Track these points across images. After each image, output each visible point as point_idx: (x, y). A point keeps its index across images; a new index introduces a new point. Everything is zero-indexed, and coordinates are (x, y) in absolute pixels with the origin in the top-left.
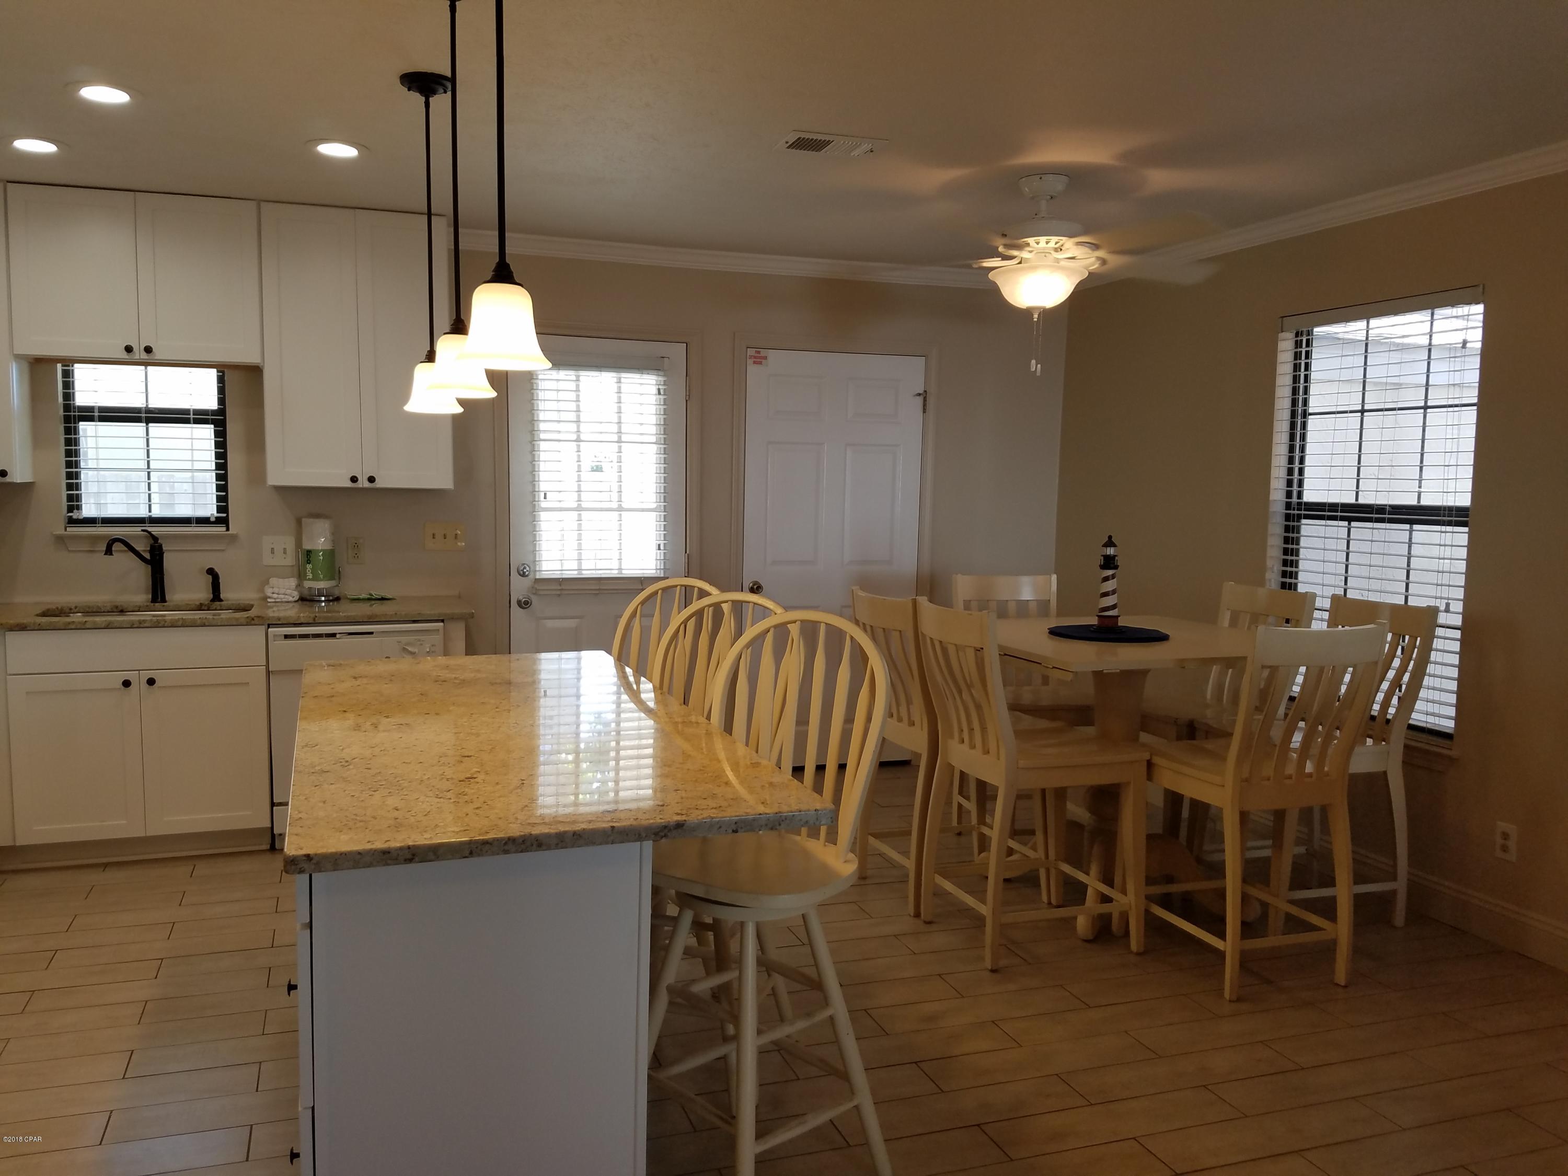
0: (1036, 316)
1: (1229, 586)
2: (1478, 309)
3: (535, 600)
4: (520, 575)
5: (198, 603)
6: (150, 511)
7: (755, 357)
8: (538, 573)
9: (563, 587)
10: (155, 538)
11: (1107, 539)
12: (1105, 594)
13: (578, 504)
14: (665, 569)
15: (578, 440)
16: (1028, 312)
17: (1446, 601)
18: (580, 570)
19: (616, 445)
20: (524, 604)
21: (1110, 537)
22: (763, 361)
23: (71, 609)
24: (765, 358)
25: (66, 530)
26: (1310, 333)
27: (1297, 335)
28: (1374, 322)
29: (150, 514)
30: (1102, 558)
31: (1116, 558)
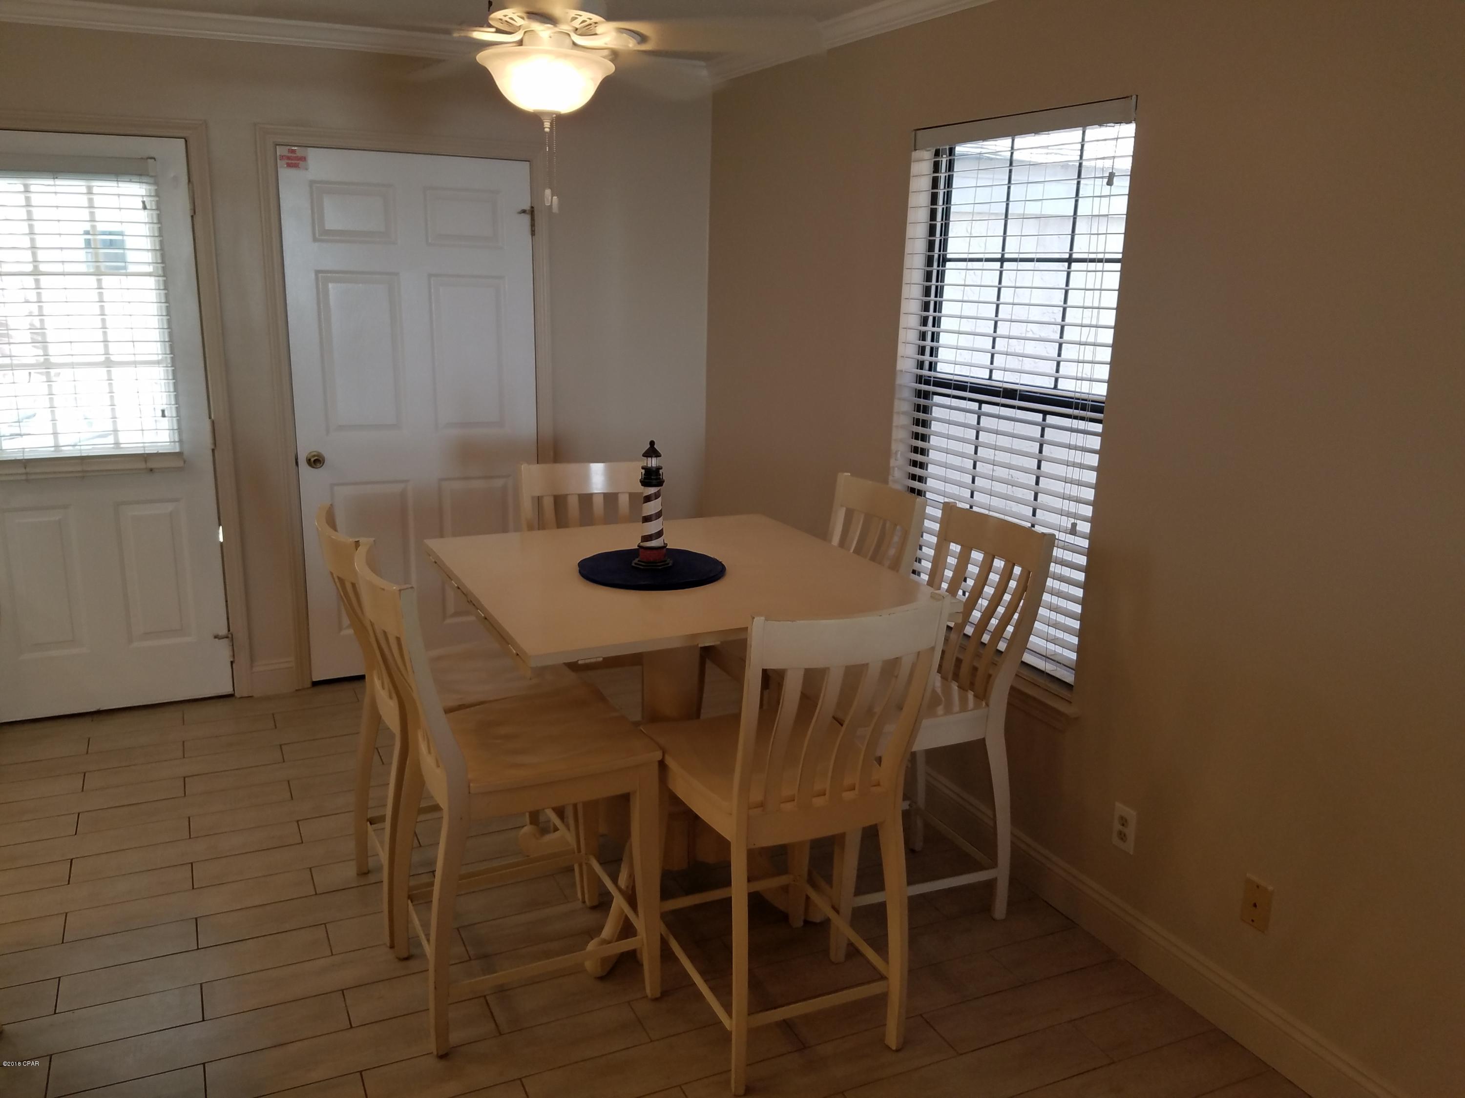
0: (547, 125)
1: (844, 477)
2: (1129, 130)
7: (289, 158)
9: (28, 470)
11: (649, 446)
12: (647, 519)
13: (44, 359)
14: (181, 441)
15: (36, 273)
16: (535, 118)
17: (1072, 520)
18: (57, 446)
19: (94, 278)
21: (652, 443)
22: (301, 163)
24: (304, 159)
26: (951, 151)
27: (937, 153)
28: (1022, 141)
30: (643, 471)
31: (661, 471)
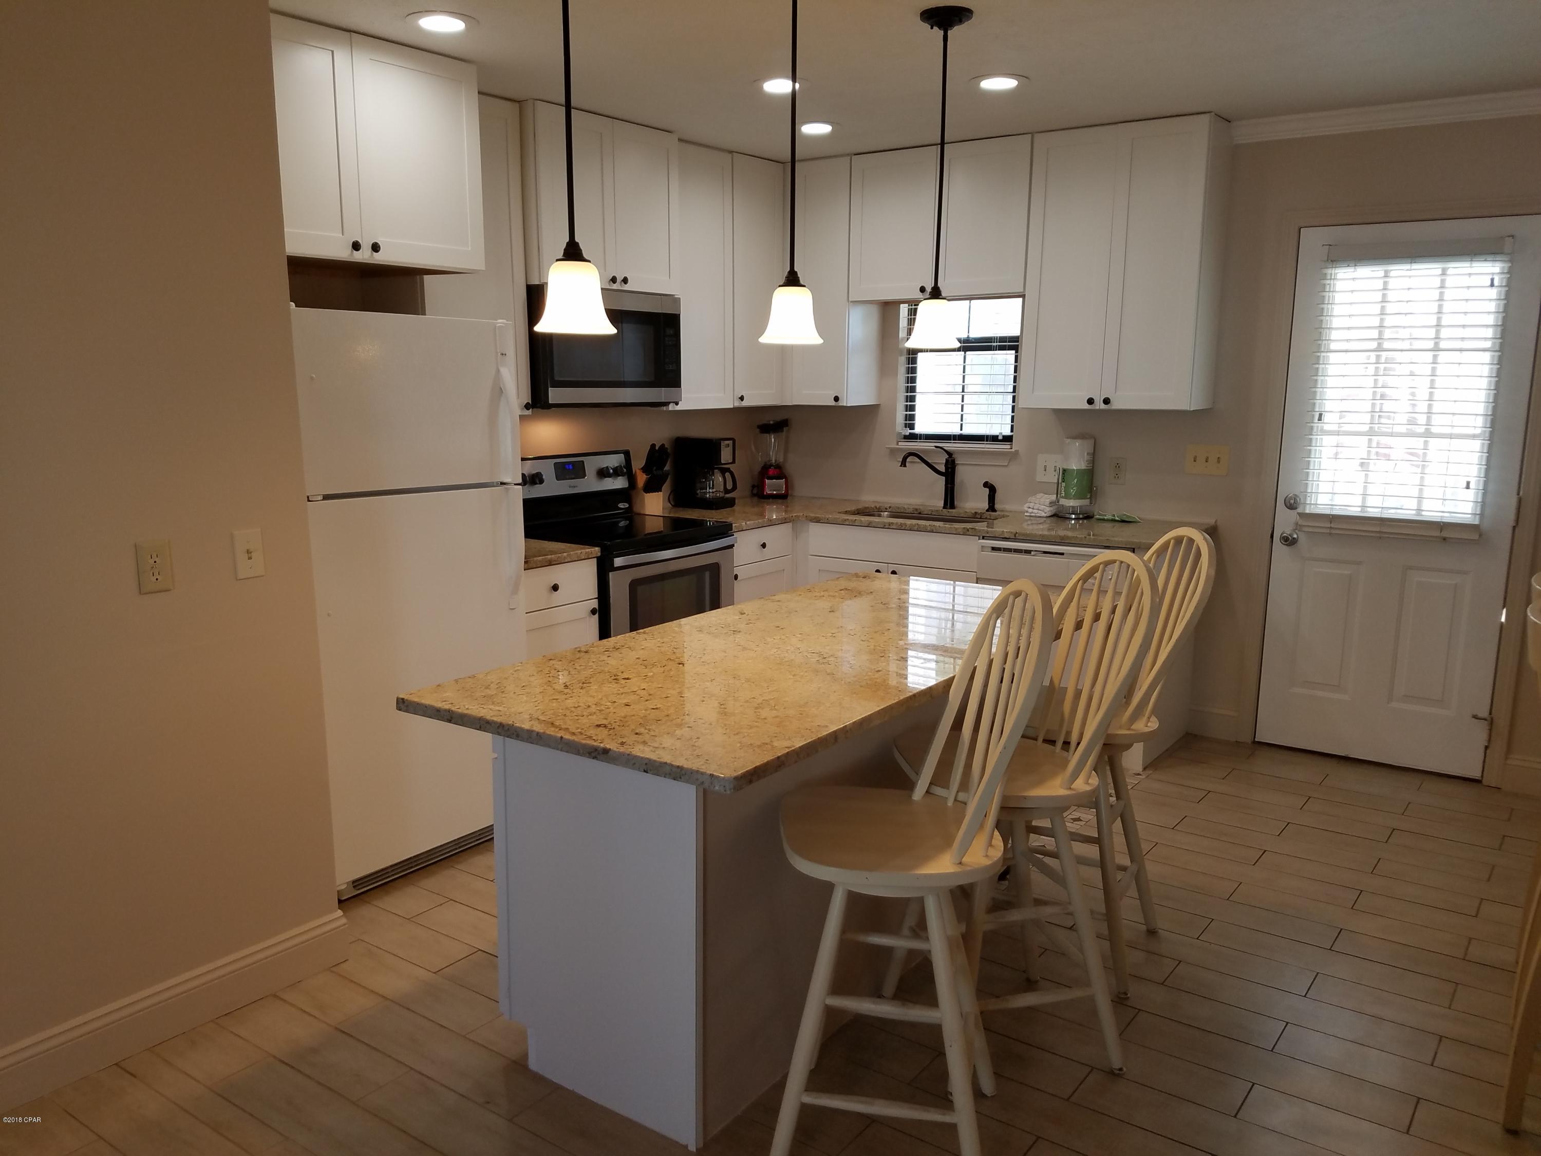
3: (1303, 539)
4: (1286, 507)
5: (973, 512)
6: (961, 430)
8: (1308, 506)
10: (950, 454)
13: (1370, 427)
20: (1289, 541)
23: (886, 509)
25: (898, 444)
29: (961, 432)
